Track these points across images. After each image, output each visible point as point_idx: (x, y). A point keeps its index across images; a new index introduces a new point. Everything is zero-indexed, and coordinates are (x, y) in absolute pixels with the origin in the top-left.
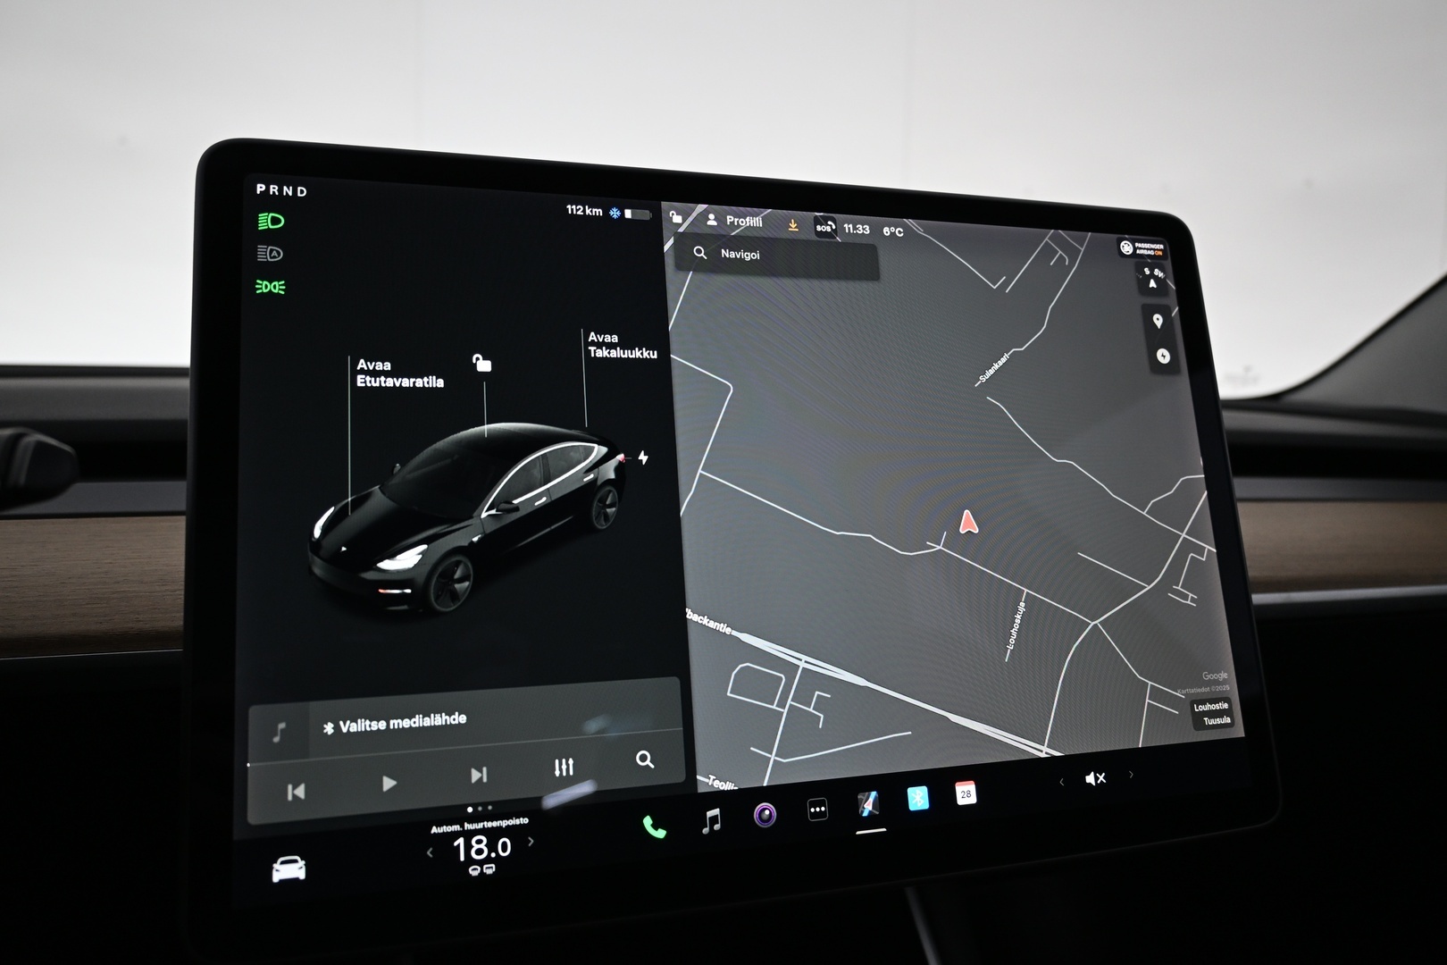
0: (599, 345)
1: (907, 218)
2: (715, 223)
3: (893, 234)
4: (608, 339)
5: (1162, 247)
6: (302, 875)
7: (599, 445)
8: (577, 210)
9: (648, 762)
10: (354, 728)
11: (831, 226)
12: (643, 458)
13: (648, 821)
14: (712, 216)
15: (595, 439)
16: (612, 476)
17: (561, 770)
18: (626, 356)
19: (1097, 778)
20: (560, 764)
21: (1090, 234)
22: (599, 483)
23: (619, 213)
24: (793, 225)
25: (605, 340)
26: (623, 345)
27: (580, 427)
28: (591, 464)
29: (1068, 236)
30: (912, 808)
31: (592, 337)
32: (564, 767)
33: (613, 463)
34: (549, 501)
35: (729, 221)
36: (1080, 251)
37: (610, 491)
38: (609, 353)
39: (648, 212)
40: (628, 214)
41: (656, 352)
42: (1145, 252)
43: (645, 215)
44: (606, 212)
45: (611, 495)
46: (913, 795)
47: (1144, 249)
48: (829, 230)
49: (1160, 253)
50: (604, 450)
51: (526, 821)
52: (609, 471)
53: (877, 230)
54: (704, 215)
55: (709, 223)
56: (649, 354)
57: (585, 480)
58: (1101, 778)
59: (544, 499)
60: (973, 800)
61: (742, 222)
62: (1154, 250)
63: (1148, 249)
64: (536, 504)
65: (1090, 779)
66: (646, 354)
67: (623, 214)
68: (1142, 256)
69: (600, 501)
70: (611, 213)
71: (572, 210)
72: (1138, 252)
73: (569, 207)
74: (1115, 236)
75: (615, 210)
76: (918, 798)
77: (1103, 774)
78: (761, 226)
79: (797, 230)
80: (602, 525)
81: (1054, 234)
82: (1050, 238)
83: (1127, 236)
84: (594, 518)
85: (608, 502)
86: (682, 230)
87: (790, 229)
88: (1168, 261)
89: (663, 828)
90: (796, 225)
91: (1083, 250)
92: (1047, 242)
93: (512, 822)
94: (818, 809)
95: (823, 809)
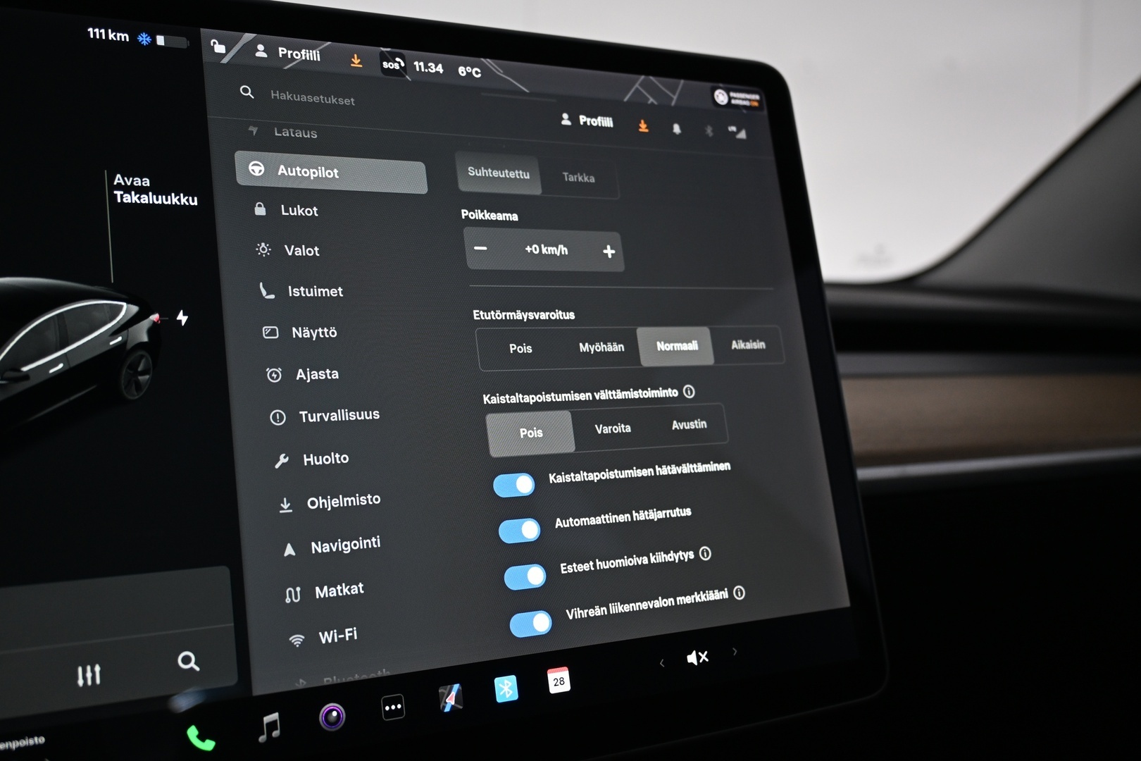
0: (127, 189)
1: (485, 57)
2: (265, 55)
3: (469, 74)
4: (138, 182)
5: (757, 97)
7: (128, 302)
9: (192, 665)
11: (399, 63)
12: (182, 318)
13: (192, 732)
14: (261, 47)
15: (124, 296)
16: (145, 339)
17: (85, 678)
18: (160, 202)
19: (699, 658)
20: (85, 672)
21: (682, 82)
22: (129, 346)
23: (149, 39)
24: (356, 61)
25: (135, 183)
26: (156, 189)
27: (104, 281)
28: (119, 326)
29: (660, 82)
30: (499, 699)
31: (118, 179)
32: (89, 675)
33: (145, 325)
34: (67, 368)
35: (281, 53)
36: (672, 99)
37: (142, 357)
38: (139, 198)
39: (185, 39)
40: (160, 40)
41: (196, 198)
42: (741, 103)
43: (181, 42)
44: (133, 37)
45: (143, 361)
46: (501, 685)
47: (740, 99)
48: (398, 68)
49: (756, 104)
50: (135, 309)
51: (42, 740)
52: (141, 333)
53: (451, 70)
54: (251, 47)
55: (258, 54)
56: (188, 200)
57: (112, 343)
58: (704, 657)
59: (61, 366)
60: (566, 687)
61: (297, 55)
62: (750, 100)
63: (743, 99)
64: (51, 371)
65: (692, 658)
66: (184, 201)
67: (154, 40)
68: (737, 106)
69: (130, 367)
70: (140, 39)
72: (733, 102)
73: (90, 30)
74: (708, 85)
75: (144, 35)
76: (506, 688)
77: (706, 653)
78: (319, 60)
79: (361, 66)
80: (133, 395)
81: (644, 80)
82: (640, 85)
83: (721, 85)
84: (123, 387)
85: (140, 369)
86: (225, 61)
87: (352, 65)
88: (765, 112)
89: (211, 739)
90: (359, 60)
91: (675, 98)
92: (637, 89)
93: (23, 743)
94: (393, 707)
95: (399, 706)
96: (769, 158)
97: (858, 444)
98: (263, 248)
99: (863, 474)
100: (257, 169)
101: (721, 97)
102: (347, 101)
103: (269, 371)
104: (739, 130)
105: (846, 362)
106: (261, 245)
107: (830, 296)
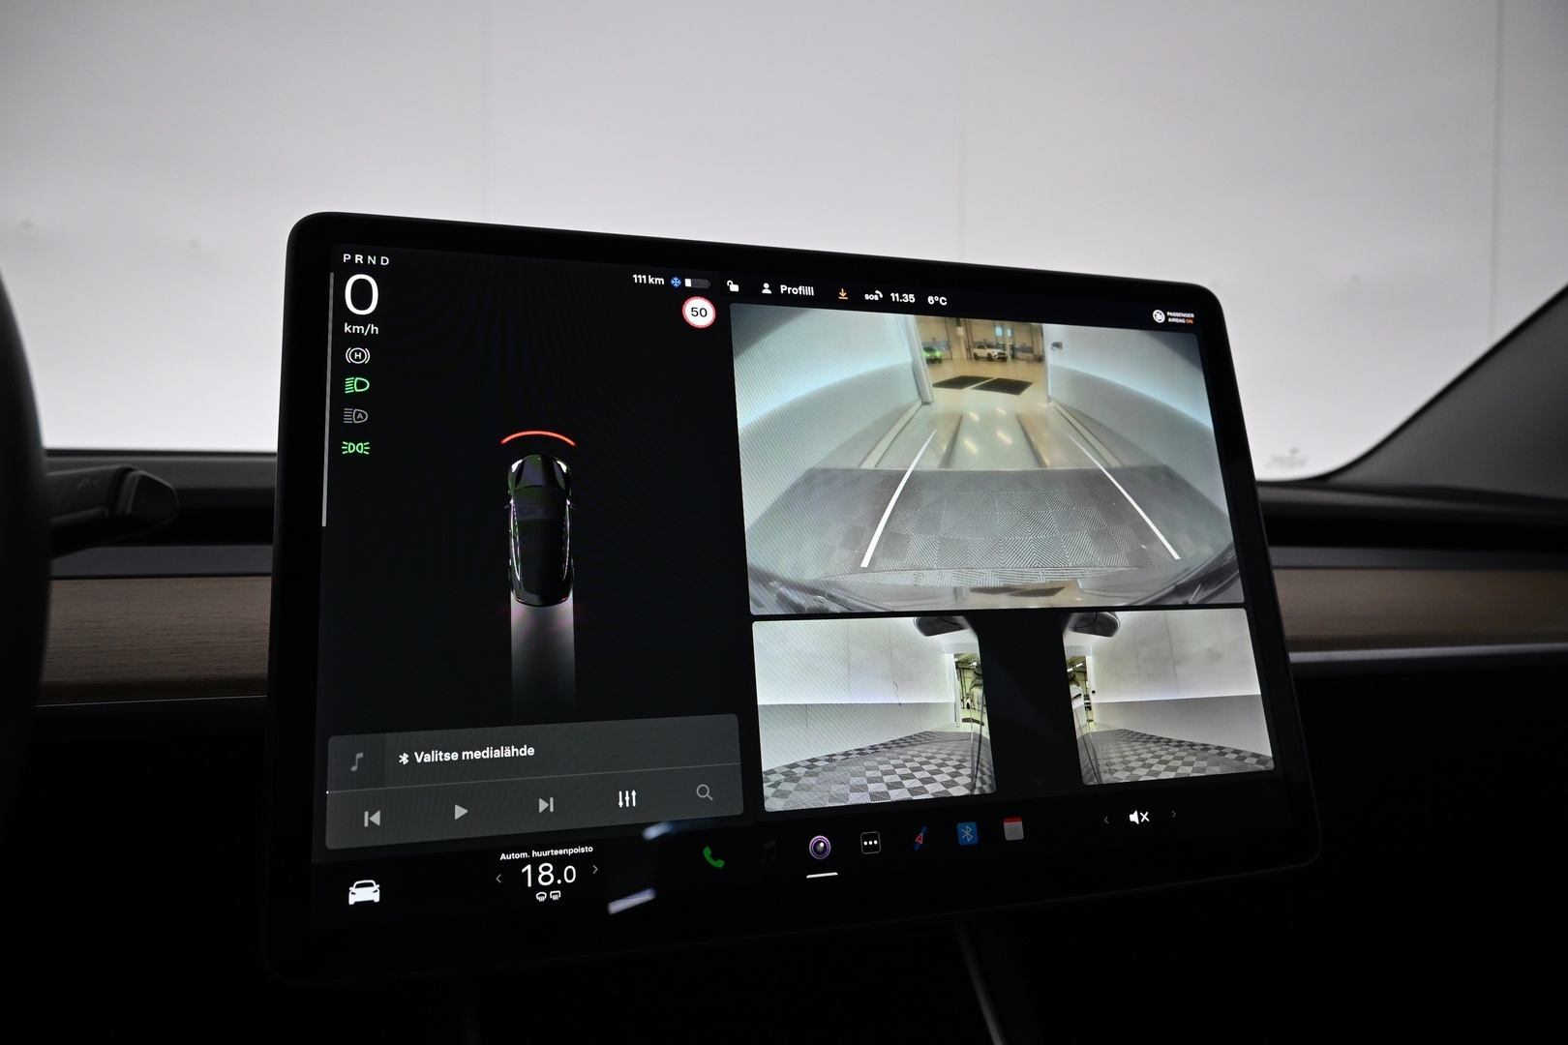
2: (770, 292)
3: (937, 303)
5: (1192, 316)
6: (376, 898)
8: (642, 280)
9: (707, 795)
10: (428, 758)
11: (878, 294)
13: (707, 852)
14: (766, 285)
17: (624, 801)
19: (1140, 817)
20: (624, 796)
23: (679, 282)
24: (843, 294)
30: (962, 842)
32: (627, 798)
35: (782, 290)
39: (706, 281)
40: (688, 283)
42: (1177, 320)
43: (704, 284)
44: (668, 281)
46: (963, 831)
47: (1176, 318)
48: (877, 298)
49: (1191, 321)
51: (590, 849)
53: (921, 299)
54: (759, 285)
55: (764, 291)
58: (1145, 816)
61: (795, 291)
62: (1185, 318)
63: (1179, 318)
65: (1134, 818)
67: (683, 283)
68: (1174, 324)
70: (673, 282)
71: (637, 279)
72: (1170, 320)
73: (634, 277)
74: (1147, 306)
75: (676, 279)
76: (967, 833)
77: (1147, 813)
78: (813, 295)
83: (1159, 306)
87: (840, 298)
88: (1200, 329)
89: (722, 859)
90: (845, 293)
93: (576, 851)
94: (871, 843)
95: (876, 842)
97: (1290, 630)
99: (1295, 657)
101: (1159, 317)
105: (1277, 555)
107: (1263, 494)
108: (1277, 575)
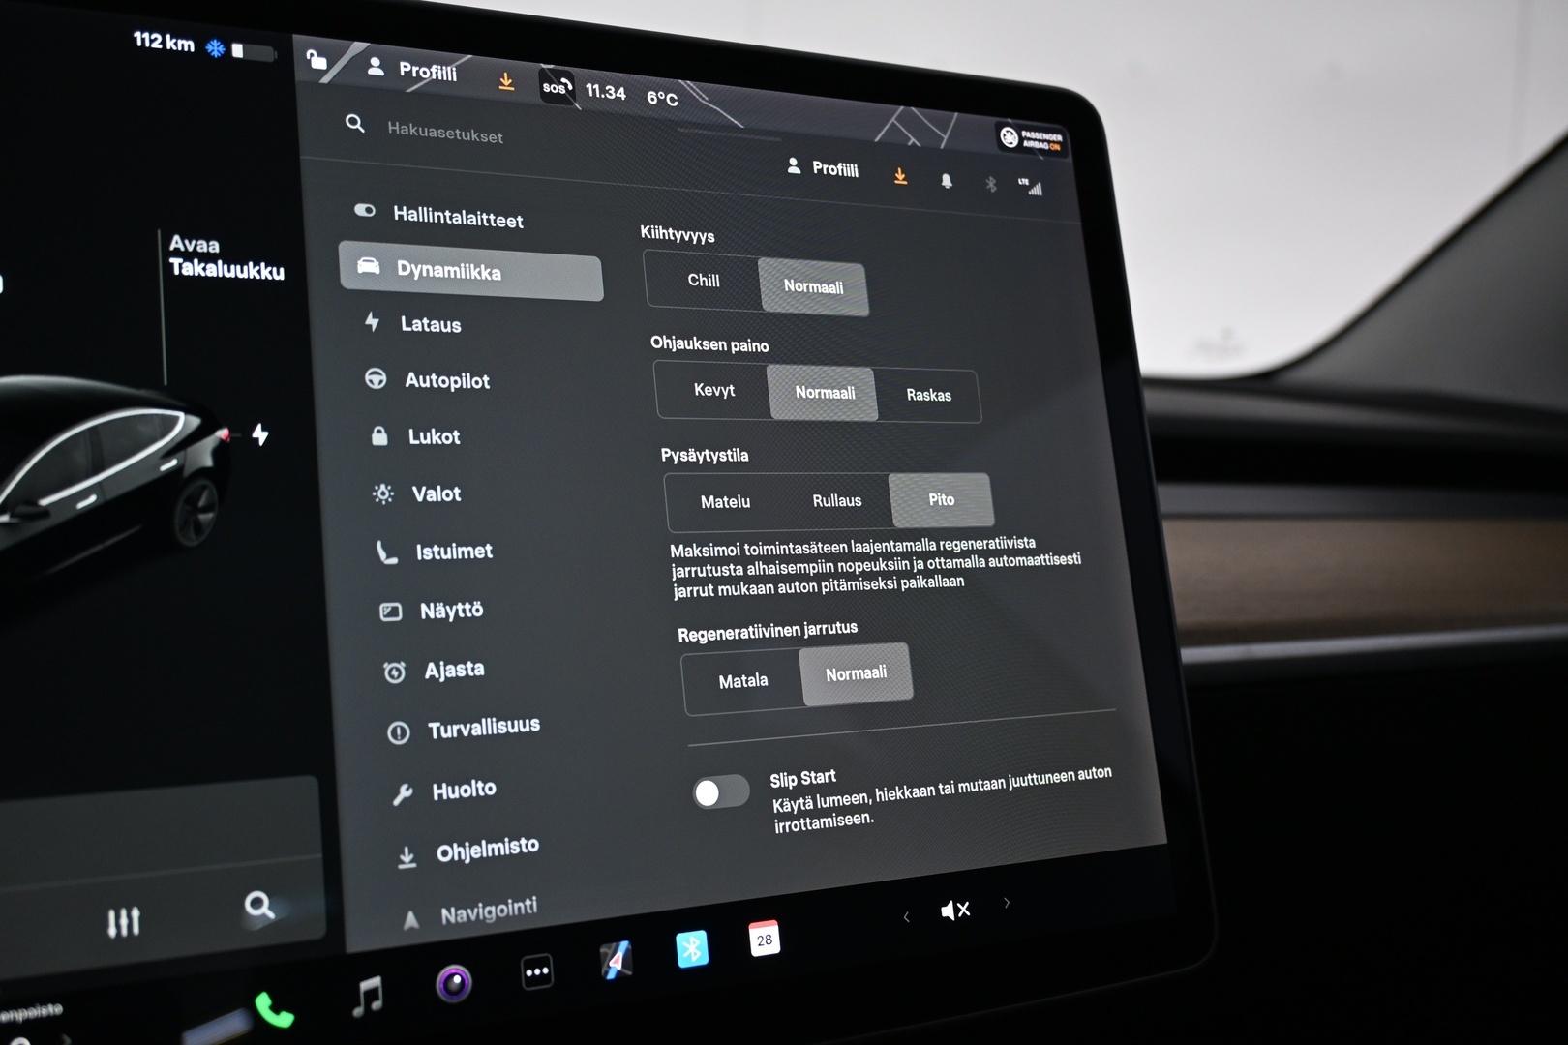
0: (188, 256)
1: (685, 79)
2: (381, 73)
3: (662, 102)
4: (203, 246)
5: (1059, 138)
7: (187, 412)
8: (152, 41)
9: (265, 910)
11: (566, 85)
12: (260, 435)
13: (265, 1002)
14: (375, 61)
15: (180, 403)
16: (209, 462)
17: (118, 926)
18: (233, 275)
19: (957, 910)
20: (118, 917)
21: (956, 114)
22: (187, 473)
23: (222, 49)
24: (506, 82)
25: (198, 248)
26: (228, 257)
27: (154, 383)
29: (925, 116)
30: (683, 963)
31: (176, 242)
32: (124, 922)
33: (209, 443)
34: (102, 501)
35: (403, 70)
36: (943, 139)
37: (204, 487)
38: (204, 269)
39: (270, 49)
40: (238, 50)
41: (282, 270)
42: (1036, 145)
43: (266, 54)
44: (200, 46)
45: (206, 494)
46: (685, 944)
47: (1035, 140)
48: (563, 92)
49: (1057, 147)
50: (195, 421)
51: (58, 1009)
52: (204, 455)
53: (637, 95)
54: (362, 61)
55: (371, 71)
58: (964, 909)
59: (93, 499)
60: (775, 948)
61: (425, 73)
62: (1049, 142)
63: (1039, 141)
64: (80, 506)
65: (948, 911)
66: (265, 273)
67: (229, 50)
68: (1031, 150)
69: (187, 502)
70: (209, 48)
71: (143, 40)
72: (1026, 144)
73: (138, 34)
74: (993, 120)
75: (215, 43)
76: (692, 949)
77: (967, 904)
78: (455, 80)
79: (513, 89)
80: (191, 540)
81: (902, 112)
82: (897, 119)
83: (1010, 120)
84: (177, 529)
85: (202, 503)
86: (326, 80)
87: (501, 87)
88: (1070, 159)
89: (289, 1011)
90: (510, 81)
91: (946, 137)
92: (893, 123)
93: (33, 1013)
94: (537, 972)
95: (545, 971)
96: (1073, 222)
97: (1185, 613)
98: (383, 493)
99: (1190, 655)
100: (376, 379)
101: (1009, 138)
102: (492, 138)
103: (387, 666)
104: (1032, 185)
105: (1169, 496)
106: (379, 488)
107: (1153, 401)
108: (1168, 528)
